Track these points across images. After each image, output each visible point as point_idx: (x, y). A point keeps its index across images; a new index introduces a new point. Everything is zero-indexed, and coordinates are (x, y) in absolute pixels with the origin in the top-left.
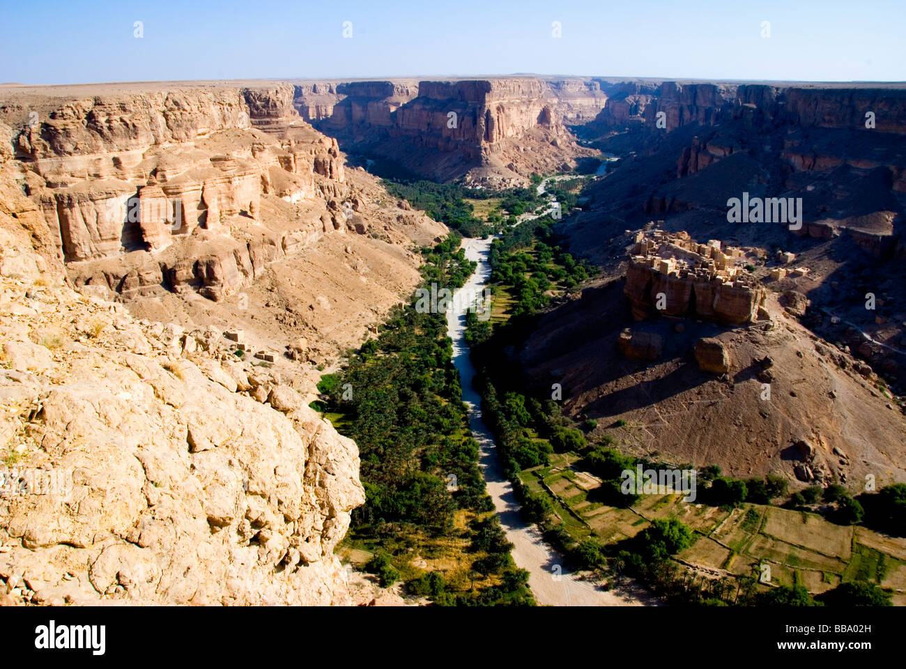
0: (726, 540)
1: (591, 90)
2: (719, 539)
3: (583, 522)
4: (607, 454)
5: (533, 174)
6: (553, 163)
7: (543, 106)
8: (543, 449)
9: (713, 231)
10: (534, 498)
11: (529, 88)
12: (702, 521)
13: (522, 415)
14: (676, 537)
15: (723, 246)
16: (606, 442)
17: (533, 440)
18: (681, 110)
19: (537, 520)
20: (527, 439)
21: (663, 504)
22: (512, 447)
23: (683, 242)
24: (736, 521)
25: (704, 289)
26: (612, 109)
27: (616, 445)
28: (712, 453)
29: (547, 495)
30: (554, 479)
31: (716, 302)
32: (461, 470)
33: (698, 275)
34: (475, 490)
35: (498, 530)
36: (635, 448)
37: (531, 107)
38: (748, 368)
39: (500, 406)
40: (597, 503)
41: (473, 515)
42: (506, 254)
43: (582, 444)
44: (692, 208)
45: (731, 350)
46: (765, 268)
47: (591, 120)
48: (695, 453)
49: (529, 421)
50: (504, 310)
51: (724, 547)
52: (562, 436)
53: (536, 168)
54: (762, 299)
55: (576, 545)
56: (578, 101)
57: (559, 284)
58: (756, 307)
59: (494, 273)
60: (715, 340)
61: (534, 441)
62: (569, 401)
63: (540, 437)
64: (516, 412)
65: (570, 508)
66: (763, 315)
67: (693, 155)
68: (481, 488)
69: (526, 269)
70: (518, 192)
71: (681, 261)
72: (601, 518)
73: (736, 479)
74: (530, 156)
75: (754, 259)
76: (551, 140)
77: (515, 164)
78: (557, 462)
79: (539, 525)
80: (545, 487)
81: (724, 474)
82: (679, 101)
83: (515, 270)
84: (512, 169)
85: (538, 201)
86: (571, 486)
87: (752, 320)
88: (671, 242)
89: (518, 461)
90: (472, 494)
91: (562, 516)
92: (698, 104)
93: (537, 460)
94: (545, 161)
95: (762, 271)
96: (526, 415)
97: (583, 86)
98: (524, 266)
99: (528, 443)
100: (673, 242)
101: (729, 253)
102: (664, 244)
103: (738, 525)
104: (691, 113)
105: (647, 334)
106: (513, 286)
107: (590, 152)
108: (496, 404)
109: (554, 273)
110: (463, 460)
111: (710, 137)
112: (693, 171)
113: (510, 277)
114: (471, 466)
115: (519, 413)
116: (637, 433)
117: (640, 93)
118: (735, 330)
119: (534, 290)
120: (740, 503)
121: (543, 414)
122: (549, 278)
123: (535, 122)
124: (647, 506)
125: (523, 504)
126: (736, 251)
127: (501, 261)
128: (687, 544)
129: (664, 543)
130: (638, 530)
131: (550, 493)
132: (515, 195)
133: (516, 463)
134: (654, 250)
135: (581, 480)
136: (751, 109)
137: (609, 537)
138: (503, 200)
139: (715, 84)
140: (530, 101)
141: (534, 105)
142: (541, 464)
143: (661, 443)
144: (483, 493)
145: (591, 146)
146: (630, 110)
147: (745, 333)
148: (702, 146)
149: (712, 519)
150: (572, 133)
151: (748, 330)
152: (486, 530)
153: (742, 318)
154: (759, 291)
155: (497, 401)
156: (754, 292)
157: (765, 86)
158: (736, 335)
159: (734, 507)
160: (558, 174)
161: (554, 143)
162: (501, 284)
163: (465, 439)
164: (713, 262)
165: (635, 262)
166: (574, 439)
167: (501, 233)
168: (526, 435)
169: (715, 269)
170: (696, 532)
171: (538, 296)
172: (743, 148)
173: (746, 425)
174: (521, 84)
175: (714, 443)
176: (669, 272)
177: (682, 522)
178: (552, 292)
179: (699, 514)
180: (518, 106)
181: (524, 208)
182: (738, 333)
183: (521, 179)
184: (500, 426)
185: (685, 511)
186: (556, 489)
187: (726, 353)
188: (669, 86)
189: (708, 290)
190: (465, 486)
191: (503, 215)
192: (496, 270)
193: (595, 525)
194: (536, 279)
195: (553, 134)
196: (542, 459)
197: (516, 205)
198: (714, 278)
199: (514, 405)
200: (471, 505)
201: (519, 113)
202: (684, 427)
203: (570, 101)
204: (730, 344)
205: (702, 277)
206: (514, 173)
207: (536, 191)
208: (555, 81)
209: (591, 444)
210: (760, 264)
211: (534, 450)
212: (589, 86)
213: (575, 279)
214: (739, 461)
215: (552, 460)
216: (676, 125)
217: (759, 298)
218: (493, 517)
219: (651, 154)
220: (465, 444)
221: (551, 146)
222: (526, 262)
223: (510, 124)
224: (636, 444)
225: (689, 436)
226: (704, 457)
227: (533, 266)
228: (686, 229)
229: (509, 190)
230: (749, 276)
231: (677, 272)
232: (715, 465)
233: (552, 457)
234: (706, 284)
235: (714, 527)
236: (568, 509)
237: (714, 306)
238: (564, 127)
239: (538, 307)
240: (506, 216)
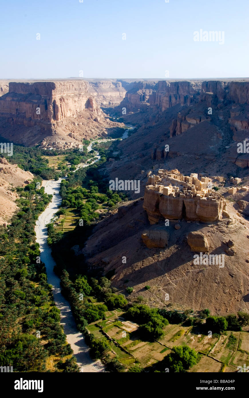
0: (218, 357)
1: (116, 87)
2: (214, 356)
3: (129, 354)
4: (140, 308)
5: (84, 139)
6: (96, 132)
7: (88, 97)
8: (101, 309)
9: (193, 168)
10: (97, 342)
11: (79, 86)
12: (202, 345)
13: (86, 288)
14: (188, 358)
15: (199, 177)
16: (139, 300)
17: (94, 304)
18: (170, 98)
19: (100, 357)
20: (90, 303)
21: (178, 337)
22: (81, 310)
23: (176, 176)
24: (223, 343)
25: (190, 202)
26: (130, 98)
27: (146, 301)
28: (204, 301)
29: (105, 339)
30: (109, 328)
31: (197, 210)
32: (49, 329)
33: (186, 195)
34: (59, 341)
35: (76, 367)
36: (157, 303)
37: (81, 98)
38: (220, 247)
39: (72, 284)
40: (137, 341)
41: (59, 358)
42: (70, 189)
43: (125, 303)
44: (180, 155)
45: (209, 237)
46: (224, 188)
47: (117, 105)
48: (194, 302)
49: (91, 292)
50: (71, 224)
51: (218, 361)
52: (112, 299)
53: (86, 136)
54: (224, 206)
55: (126, 370)
56: (109, 94)
57: (104, 205)
58: (221, 211)
59: (64, 201)
60: (198, 232)
61: (95, 304)
62: (115, 276)
63: (99, 301)
64: (83, 287)
65: (121, 346)
66: (225, 215)
67: (178, 123)
68: (63, 339)
69: (83, 197)
70: (76, 151)
71: (175, 187)
72: (140, 350)
73: (220, 317)
74: (81, 128)
75: (217, 183)
76: (94, 118)
77: (73, 134)
78: (110, 316)
79: (101, 360)
80: (104, 334)
81: (212, 314)
82: (169, 92)
83: (76, 198)
84: (71, 137)
85: (88, 155)
86: (120, 331)
87: (219, 219)
88: (168, 176)
89: (86, 318)
90: (57, 344)
91: (116, 352)
92: (180, 93)
93: (98, 316)
94: (91, 131)
95: (223, 190)
96: (89, 289)
97: (112, 84)
98: (82, 196)
99: (91, 306)
100: (170, 176)
101: (203, 181)
102: (164, 177)
103: (225, 346)
104: (176, 99)
105: (159, 232)
106: (76, 209)
107: (118, 125)
108: (69, 283)
109: (100, 199)
110: (50, 322)
111: (188, 113)
112: (179, 133)
113: (74, 203)
114: (56, 325)
115: (84, 287)
116: (158, 293)
117: (146, 88)
118: (210, 226)
119: (89, 210)
120: (224, 332)
121: (100, 287)
122: (98, 202)
123: (83, 107)
124: (168, 339)
125: (90, 346)
126: (207, 179)
127: (67, 193)
128: (195, 361)
129: (181, 362)
130: (164, 356)
131: (107, 337)
132: (74, 152)
133: (85, 320)
134: (159, 181)
135: (126, 326)
136: (210, 95)
137: (147, 362)
138: (67, 155)
139: (189, 81)
140: (80, 95)
141: (83, 97)
142: (100, 319)
143: (172, 298)
144: (65, 343)
145: (119, 121)
146: (141, 98)
147: (216, 227)
148: (183, 118)
149: (208, 343)
150: (107, 114)
151: (218, 225)
152: (68, 368)
153: (213, 218)
154: (222, 201)
155: (70, 281)
156: (219, 203)
157: (218, 81)
158: (211, 229)
159: (221, 334)
160: (99, 139)
161: (96, 120)
162: (68, 208)
163: (51, 308)
164: (194, 186)
165: (148, 189)
166: (120, 300)
167: (66, 176)
168: (89, 301)
169: (195, 190)
170: (200, 353)
171: (91, 213)
172: (207, 118)
173: (222, 282)
174: (74, 84)
175: (204, 295)
176: (169, 194)
177: (190, 347)
178: (100, 210)
179: (200, 341)
180: (73, 97)
181: (80, 160)
182: (212, 227)
183: (77, 143)
184: (73, 296)
185: (191, 340)
186: (110, 334)
187: (206, 240)
188: (163, 83)
189: (192, 203)
190: (53, 339)
191: (67, 165)
192: (65, 199)
193: (137, 355)
194: (90, 203)
195: (95, 115)
196: (100, 315)
197: (75, 158)
198: (195, 196)
199: (81, 283)
200: (57, 352)
201: (74, 102)
202: (185, 287)
203: (104, 94)
204: (208, 234)
205: (188, 195)
206: (73, 139)
207: (86, 150)
208: (95, 82)
209: (130, 302)
210: (221, 186)
211: (95, 310)
212: (115, 84)
213: (114, 202)
214: (220, 305)
215: (107, 316)
216: (168, 107)
217: (222, 206)
218: (72, 358)
219: (154, 124)
220: (51, 311)
221: (94, 122)
222: (83, 193)
223: (69, 108)
224: (158, 300)
225: (189, 292)
226: (199, 304)
227: (87, 195)
228: (177, 168)
229: (70, 149)
230: (215, 193)
231: (174, 193)
232: (206, 308)
233: (107, 314)
234: (191, 199)
235: (210, 349)
236: (120, 347)
237: (197, 212)
238: (101, 110)
239: (92, 220)
240: (69, 166)
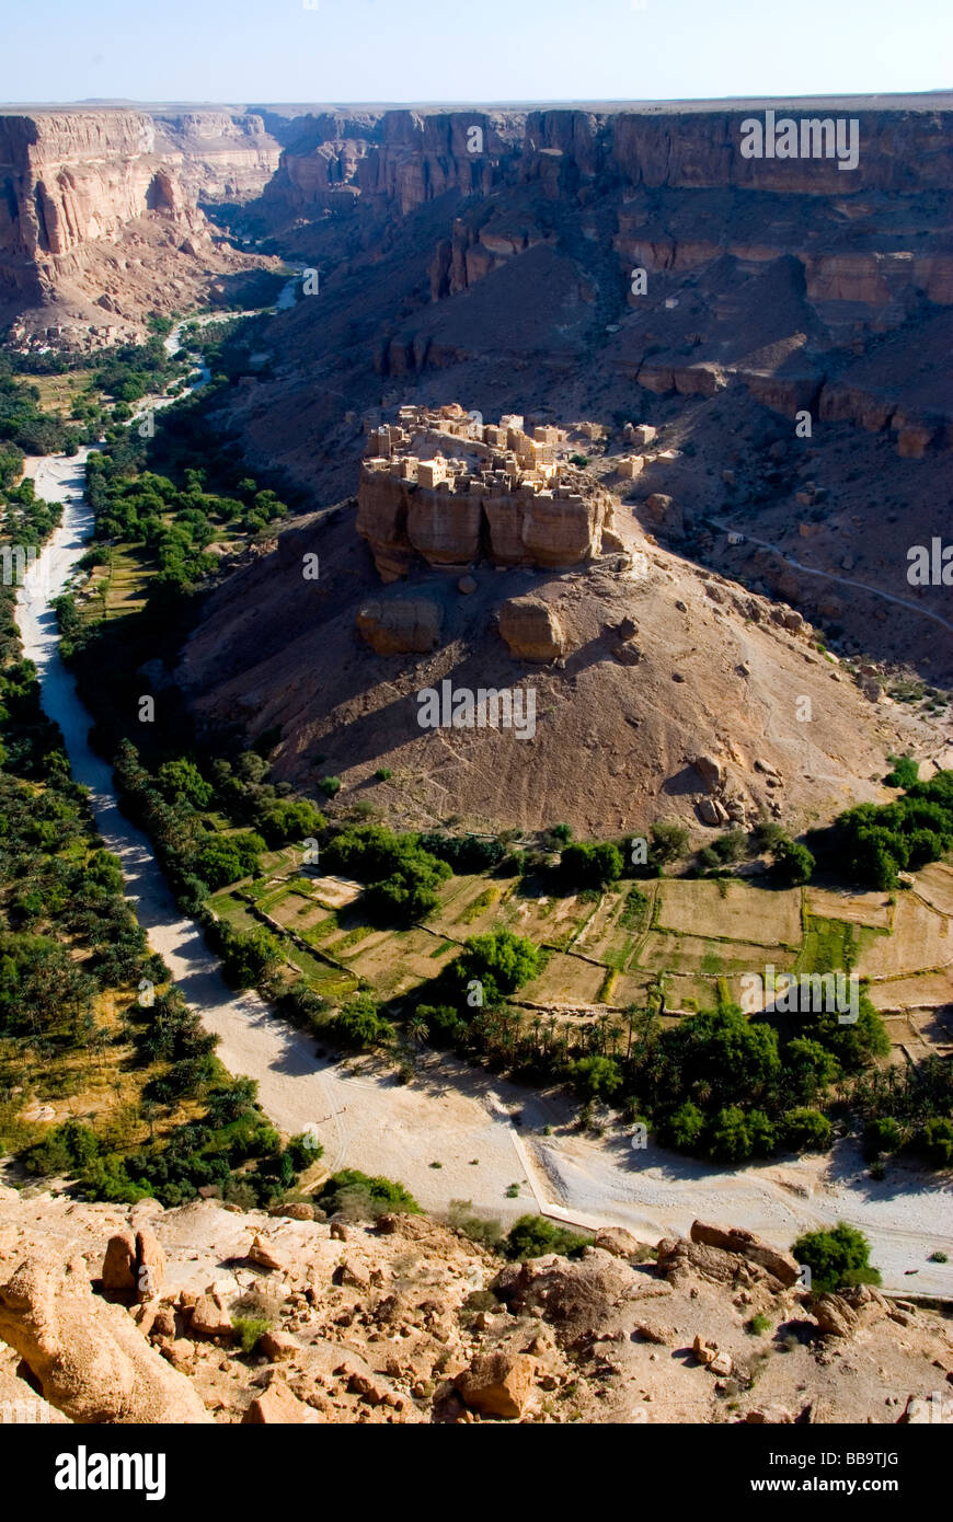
0: (598, 953)
1: (247, 132)
2: (585, 951)
3: (341, 969)
4: (365, 837)
5: (152, 314)
6: (190, 288)
7: (154, 170)
8: (246, 847)
9: (509, 398)
10: (242, 942)
11: (120, 131)
12: (552, 927)
13: (196, 789)
14: (511, 964)
15: (529, 427)
16: (362, 814)
17: (224, 833)
18: (426, 168)
19: (254, 981)
20: (212, 834)
21: (481, 908)
22: (186, 853)
23: (455, 425)
24: (610, 915)
25: (502, 508)
26: (295, 173)
27: (381, 816)
28: (553, 802)
29: (267, 932)
30: (276, 900)
31: (526, 529)
32: (92, 915)
33: (490, 484)
34: (127, 948)
35: (184, 1015)
36: (416, 817)
37: (129, 173)
38: (596, 641)
39: (151, 778)
40: (362, 929)
41: (132, 996)
42: (119, 482)
43: (318, 825)
44: (466, 359)
45: (564, 613)
46: (605, 460)
47: (255, 196)
48: (524, 808)
49: (211, 798)
50: (130, 592)
51: (596, 964)
52: (278, 816)
53: (156, 302)
54: (607, 515)
55: (335, 1013)
56: (225, 158)
57: (231, 529)
58: (599, 530)
59: (101, 521)
60: (530, 599)
61: (227, 834)
62: (280, 747)
63: (236, 824)
64: (184, 785)
65: (314, 947)
66: (610, 543)
67: (456, 255)
68: (139, 941)
69: (163, 507)
70: (127, 354)
71: (455, 460)
72: (372, 954)
73: (600, 843)
74: (140, 278)
75: (583, 444)
76: (179, 243)
77: (112, 297)
78: (276, 865)
79: (259, 990)
80: (260, 917)
81: (580, 838)
82: (421, 149)
83: (143, 511)
84: (108, 308)
85: (169, 369)
86: (309, 907)
87: (594, 554)
88: (432, 426)
89: (203, 877)
90: (122, 956)
91: (302, 966)
92: (456, 154)
93: (238, 870)
94: (173, 286)
95: (600, 466)
96: (204, 790)
97: (231, 124)
98: (159, 502)
99: (216, 840)
100: (437, 427)
101: (541, 438)
102: (419, 431)
103: (615, 921)
104: (446, 172)
105: (410, 605)
106: (143, 544)
107: (259, 262)
108: (140, 776)
109: (219, 510)
110: (93, 895)
111: (485, 217)
112: (460, 288)
113: (135, 526)
114: (111, 904)
115: (190, 786)
116: (416, 788)
117: (344, 137)
118: (565, 577)
119: (185, 547)
120: (613, 884)
121: (236, 782)
122: (212, 520)
123: (141, 204)
124: (452, 918)
125: (223, 955)
126: (552, 432)
127: (110, 496)
128: (531, 971)
129: (491, 977)
130: (444, 964)
131: (272, 927)
132: (121, 359)
133: (199, 883)
134: (404, 444)
135: (326, 892)
136: (553, 158)
137: (393, 985)
138: (98, 371)
139: (484, 112)
140: (126, 162)
141: (135, 168)
142: (246, 875)
143: (461, 799)
144: (144, 951)
145: (262, 251)
146: (330, 172)
147: (582, 580)
148: (471, 236)
149: (568, 919)
150: (221, 225)
151: (589, 574)
152: (161, 1019)
153: (574, 554)
154: (600, 500)
155: (143, 771)
156: (591, 505)
157: (576, 112)
158: (569, 587)
159: (603, 892)
160: (202, 312)
161: (186, 248)
162: (118, 542)
163: (91, 854)
164: (514, 456)
165: (371, 471)
166: (302, 818)
167: (103, 440)
168: (209, 826)
169: (518, 469)
170: (545, 948)
171: (194, 557)
172: (547, 236)
173: (605, 744)
174: (101, 125)
175: (553, 786)
176: (435, 483)
177: (518, 934)
178: (220, 547)
179: (545, 915)
180: (102, 172)
181: (143, 384)
182: (572, 581)
183: (130, 327)
184: (156, 817)
185: (520, 915)
186: (280, 917)
187: (555, 621)
188: (398, 120)
189: (508, 508)
190: (106, 944)
191: (102, 403)
192: (104, 515)
193: (364, 969)
194: (187, 524)
195: (183, 229)
196: (246, 866)
197: (126, 380)
198: (518, 486)
199: (178, 773)
200: (123, 977)
201: (106, 187)
202: (497, 764)
203: (208, 159)
204: (560, 603)
205: (496, 486)
206: (114, 315)
207: (162, 349)
208: (173, 116)
209: (333, 822)
210: (597, 452)
211: (228, 851)
212: (242, 123)
213: (263, 516)
214: (601, 810)
215: (266, 866)
216: (420, 198)
217: (601, 513)
218: (172, 992)
219: (378, 258)
220: (92, 863)
221: (181, 254)
222: (162, 493)
223: (92, 210)
224: (417, 808)
225: (509, 779)
226: (540, 813)
227: (176, 499)
228: (458, 400)
229: (108, 351)
230: (579, 475)
231: (451, 482)
232: (561, 823)
233: (266, 859)
234: (505, 499)
235: (574, 933)
236: (310, 951)
237: (525, 537)
238: (201, 214)
239: (197, 579)
240: (108, 406)
